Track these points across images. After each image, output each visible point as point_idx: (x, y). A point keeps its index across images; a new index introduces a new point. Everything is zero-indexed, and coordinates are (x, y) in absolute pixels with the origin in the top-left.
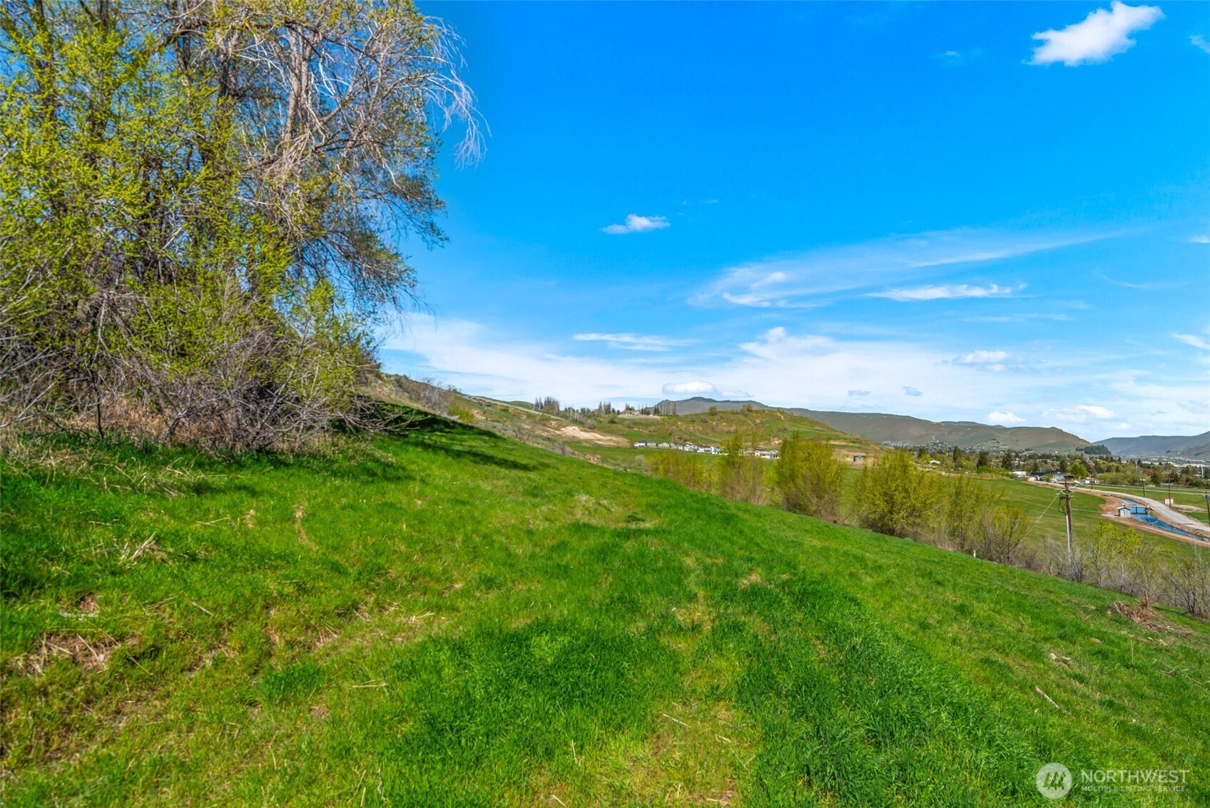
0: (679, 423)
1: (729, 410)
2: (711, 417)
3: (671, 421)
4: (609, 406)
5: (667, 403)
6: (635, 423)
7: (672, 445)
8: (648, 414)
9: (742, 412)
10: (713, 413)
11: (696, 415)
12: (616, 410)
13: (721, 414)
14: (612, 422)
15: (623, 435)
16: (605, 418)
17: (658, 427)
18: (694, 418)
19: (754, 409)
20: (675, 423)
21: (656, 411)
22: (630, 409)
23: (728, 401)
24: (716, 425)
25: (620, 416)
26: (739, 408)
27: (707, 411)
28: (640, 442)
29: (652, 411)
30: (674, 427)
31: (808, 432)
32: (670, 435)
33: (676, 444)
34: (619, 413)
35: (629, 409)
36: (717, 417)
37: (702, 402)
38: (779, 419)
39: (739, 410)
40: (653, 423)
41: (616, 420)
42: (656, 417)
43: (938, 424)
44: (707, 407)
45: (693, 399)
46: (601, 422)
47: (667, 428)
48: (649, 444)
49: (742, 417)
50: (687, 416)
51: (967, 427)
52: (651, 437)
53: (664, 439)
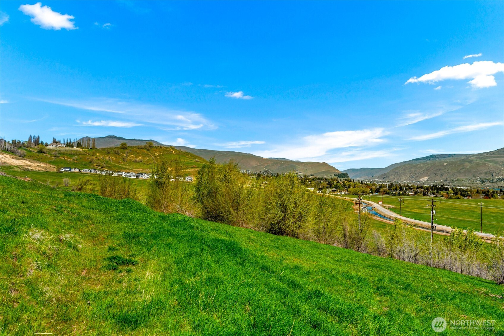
0: (98, 154)
1: (135, 145)
2: (122, 150)
3: (91, 152)
4: (38, 138)
5: (88, 139)
6: (61, 153)
7: (92, 170)
8: (72, 146)
9: (145, 148)
10: (124, 147)
11: (111, 148)
12: (44, 142)
13: (130, 149)
14: (41, 152)
15: (50, 162)
16: (34, 149)
17: (81, 156)
18: (110, 150)
19: (154, 146)
20: (94, 154)
21: (79, 145)
22: (57, 143)
23: (135, 140)
24: (126, 157)
25: (48, 148)
26: (143, 145)
27: (120, 146)
28: (65, 168)
29: (75, 145)
30: (94, 157)
31: (191, 163)
32: (90, 163)
33: (95, 169)
34: (47, 145)
35: (55, 142)
36: (127, 151)
37: (115, 140)
38: (171, 153)
39: (143, 146)
40: (76, 153)
41: (44, 150)
42: (79, 149)
43: (267, 159)
44: (119, 143)
45: (108, 137)
46: (30, 151)
47: (88, 157)
48: (73, 170)
49: (145, 151)
50: (104, 149)
51: (282, 161)
52: (74, 164)
53: (85, 166)
